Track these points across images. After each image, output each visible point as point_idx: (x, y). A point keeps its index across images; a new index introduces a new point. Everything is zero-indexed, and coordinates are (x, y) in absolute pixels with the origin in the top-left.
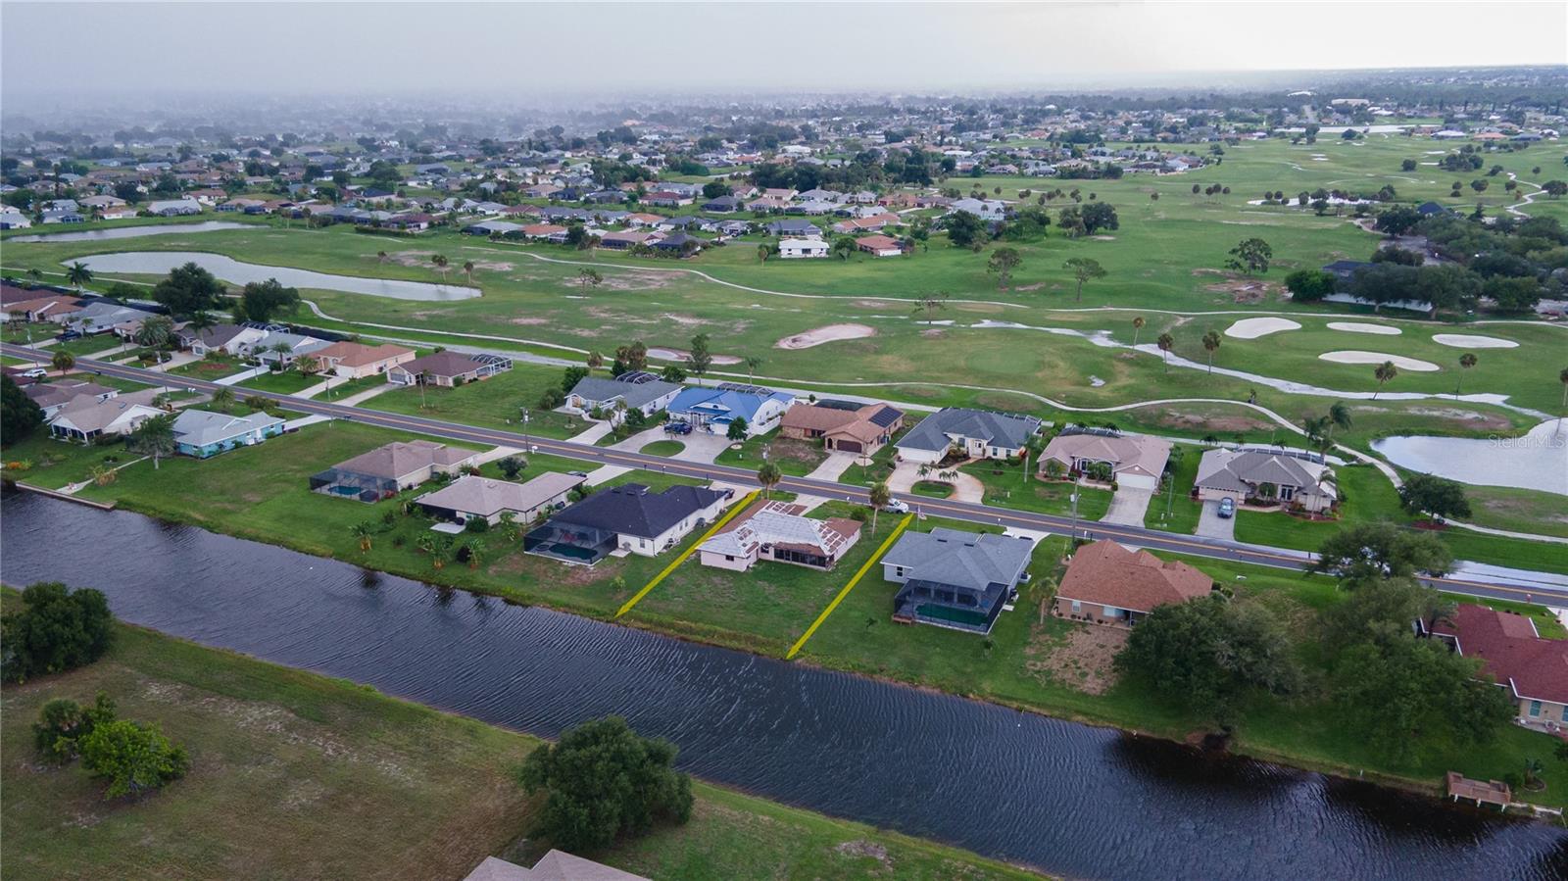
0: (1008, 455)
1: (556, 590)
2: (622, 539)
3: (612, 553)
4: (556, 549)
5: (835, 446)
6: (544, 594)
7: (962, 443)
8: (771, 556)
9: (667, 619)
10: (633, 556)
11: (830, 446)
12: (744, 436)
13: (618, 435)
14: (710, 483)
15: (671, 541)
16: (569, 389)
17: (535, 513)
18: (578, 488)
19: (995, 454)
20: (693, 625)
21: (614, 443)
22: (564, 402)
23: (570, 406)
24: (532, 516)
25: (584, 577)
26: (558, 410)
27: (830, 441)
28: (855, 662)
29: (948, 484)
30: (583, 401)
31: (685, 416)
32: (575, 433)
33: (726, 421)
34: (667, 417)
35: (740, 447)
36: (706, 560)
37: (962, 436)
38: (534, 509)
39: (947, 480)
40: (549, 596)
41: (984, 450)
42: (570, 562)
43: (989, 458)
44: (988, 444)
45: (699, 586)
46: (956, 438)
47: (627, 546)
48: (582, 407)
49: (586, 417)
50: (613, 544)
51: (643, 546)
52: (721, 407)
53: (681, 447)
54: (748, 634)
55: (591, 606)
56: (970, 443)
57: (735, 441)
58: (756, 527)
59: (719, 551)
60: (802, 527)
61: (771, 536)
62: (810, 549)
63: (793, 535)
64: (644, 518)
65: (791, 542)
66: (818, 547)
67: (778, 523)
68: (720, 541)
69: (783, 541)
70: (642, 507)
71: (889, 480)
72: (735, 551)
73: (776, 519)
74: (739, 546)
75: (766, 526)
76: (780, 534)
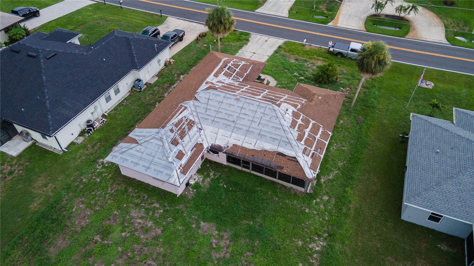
8: (221, 159)
14: (161, 20)
15: (90, 125)
29: (402, 19)
39: (403, 14)
51: (45, 137)
58: (200, 116)
59: (137, 164)
60: (267, 118)
61: (221, 131)
62: (282, 162)
63: (254, 132)
64: (44, 97)
65: (251, 147)
66: (294, 160)
67: (232, 108)
68: (139, 147)
69: (239, 143)
70: (44, 77)
71: (340, 13)
72: (166, 171)
73: (229, 101)
74: (170, 159)
75: (214, 114)
76: (235, 129)
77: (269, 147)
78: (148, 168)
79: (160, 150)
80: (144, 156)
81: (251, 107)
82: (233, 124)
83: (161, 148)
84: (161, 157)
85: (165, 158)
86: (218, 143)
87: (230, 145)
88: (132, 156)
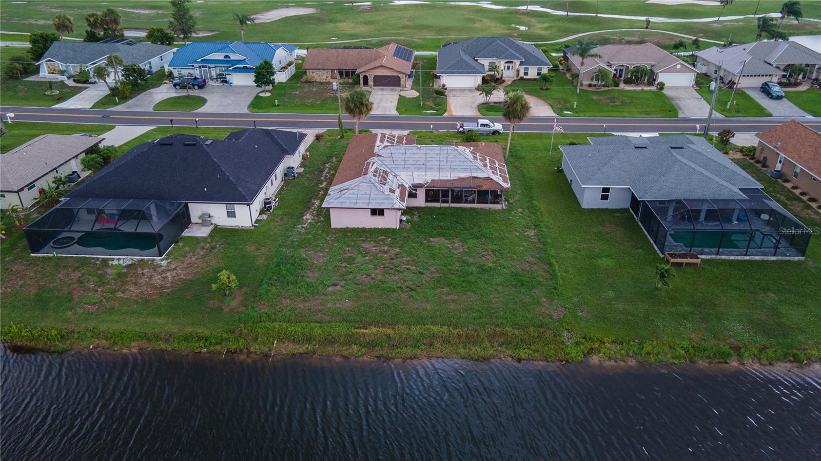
0: (539, 74)
1: (111, 311)
2: (196, 210)
3: (186, 233)
4: (88, 240)
5: (371, 83)
6: (91, 324)
7: (493, 67)
8: (420, 201)
9: (340, 329)
10: (218, 231)
11: (366, 83)
12: (272, 82)
13: (117, 95)
15: (267, 202)
16: (39, 57)
17: (35, 193)
18: (93, 150)
19: (526, 74)
20: (389, 331)
21: (116, 104)
22: (37, 71)
23: (44, 73)
24: (29, 197)
25: (157, 280)
26: (32, 78)
27: (366, 78)
28: (685, 343)
30: (61, 66)
31: (191, 71)
32: (60, 99)
33: (245, 70)
34: (170, 75)
35: (268, 94)
36: (339, 221)
37: (494, 60)
38: (31, 186)
40: (103, 327)
41: (518, 71)
42: (121, 259)
43: (522, 79)
44: (521, 63)
45: (350, 261)
46: (486, 62)
47: (205, 219)
48: (62, 73)
49: (70, 83)
50: (184, 220)
51: (231, 214)
52: (233, 57)
53: (203, 101)
54: (489, 329)
55: (189, 329)
56: (502, 64)
57: (262, 89)
58: (389, 167)
59: (356, 203)
60: (451, 156)
61: (415, 174)
62: (478, 183)
63: (445, 168)
64: (225, 175)
65: (449, 178)
66: (488, 179)
67: (416, 156)
68: (351, 191)
69: (436, 178)
70: (215, 159)
71: (450, 106)
72: (386, 202)
73: (411, 151)
74: (386, 193)
75: (403, 163)
76: (428, 170)
77: (463, 175)
78: (369, 203)
79: (373, 189)
80: (360, 196)
81: (434, 152)
82: (424, 167)
83: (373, 188)
84: (377, 193)
85: (381, 193)
86: (417, 182)
87: (430, 181)
88: (348, 198)
